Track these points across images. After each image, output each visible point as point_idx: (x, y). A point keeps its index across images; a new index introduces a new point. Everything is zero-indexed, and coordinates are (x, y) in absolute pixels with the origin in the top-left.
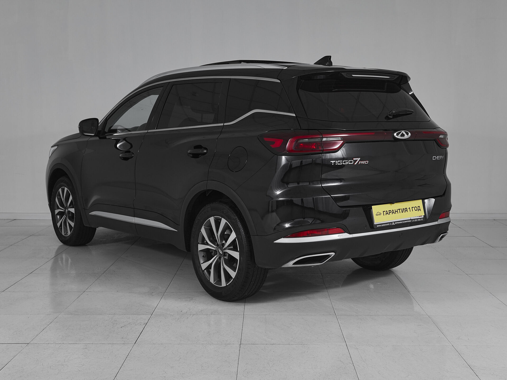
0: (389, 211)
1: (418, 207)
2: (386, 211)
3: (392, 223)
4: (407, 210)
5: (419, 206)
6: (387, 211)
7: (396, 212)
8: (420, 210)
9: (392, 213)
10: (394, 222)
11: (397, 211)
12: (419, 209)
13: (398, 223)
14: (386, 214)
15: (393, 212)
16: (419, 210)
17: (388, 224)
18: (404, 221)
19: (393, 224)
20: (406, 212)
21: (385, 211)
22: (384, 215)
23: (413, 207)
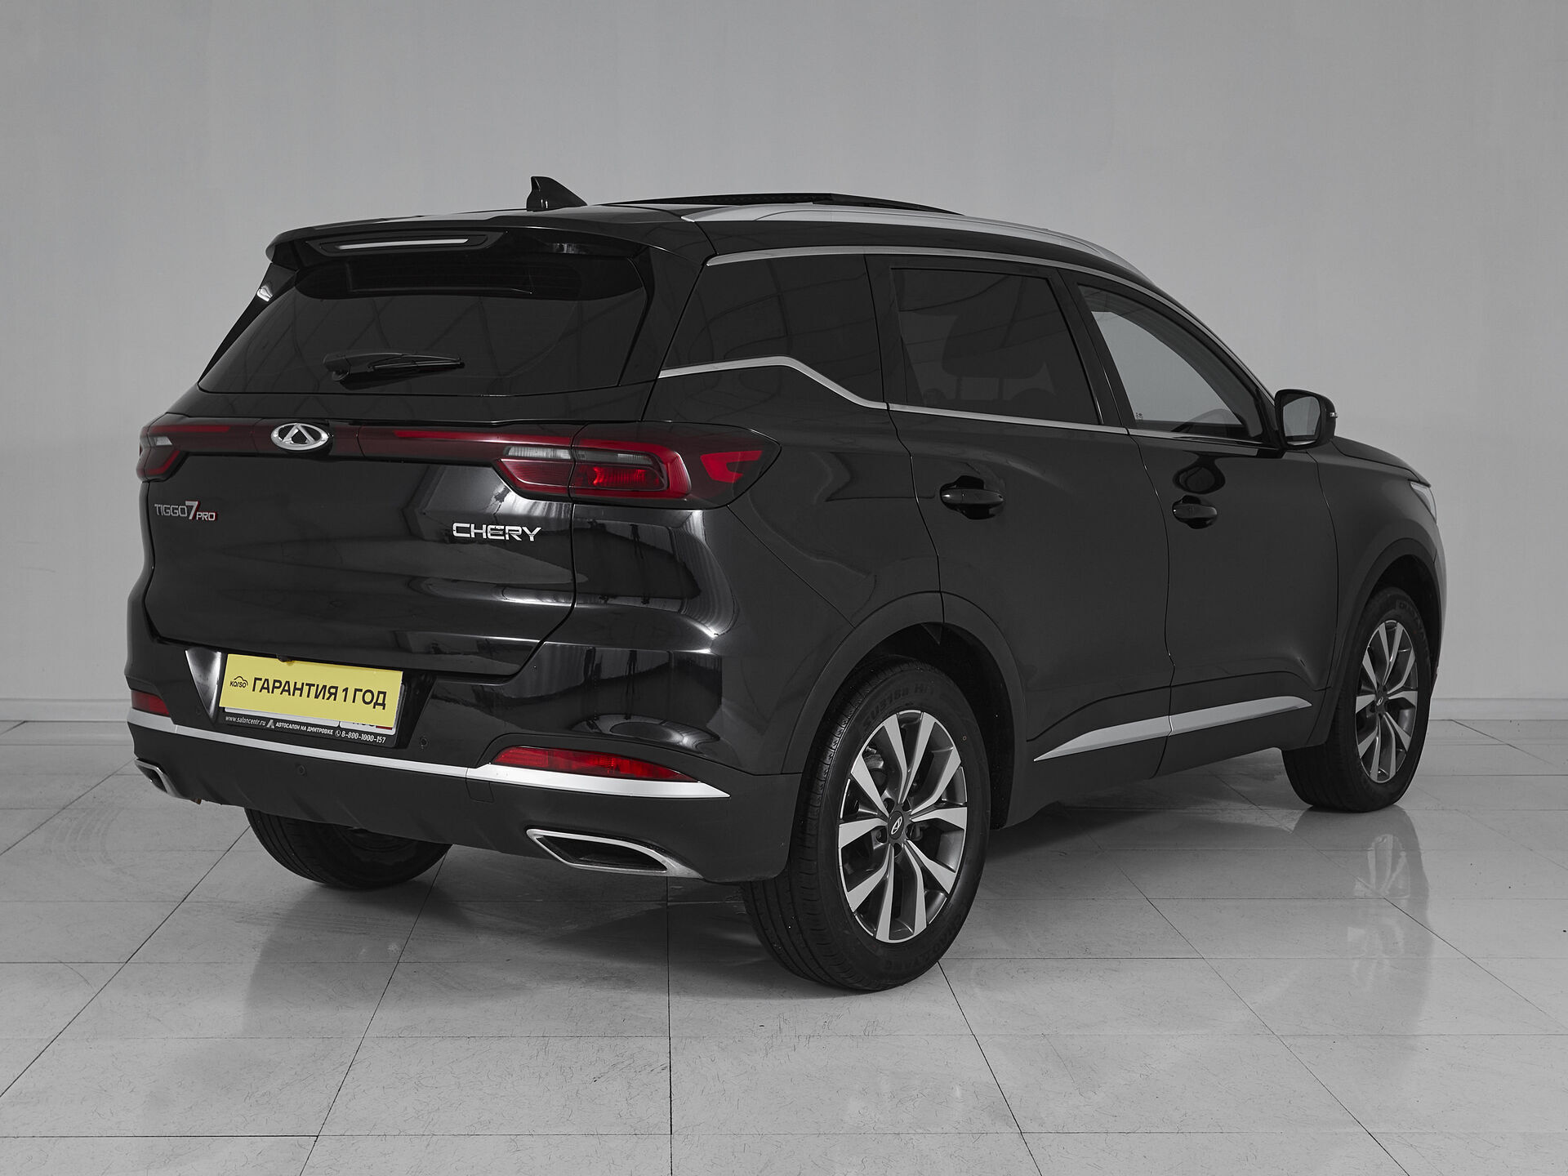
0: (275, 681)
1: (379, 693)
2: (263, 680)
3: (267, 720)
4: (335, 694)
5: (385, 693)
6: (267, 680)
7: (295, 689)
8: (383, 705)
9: (283, 690)
10: (276, 721)
11: (301, 690)
12: (380, 701)
13: (286, 725)
14: (263, 688)
15: (286, 688)
16: (380, 704)
17: (256, 722)
18: (307, 725)
19: (268, 726)
20: (328, 699)
21: (261, 679)
22: (254, 690)
23: (361, 690)
